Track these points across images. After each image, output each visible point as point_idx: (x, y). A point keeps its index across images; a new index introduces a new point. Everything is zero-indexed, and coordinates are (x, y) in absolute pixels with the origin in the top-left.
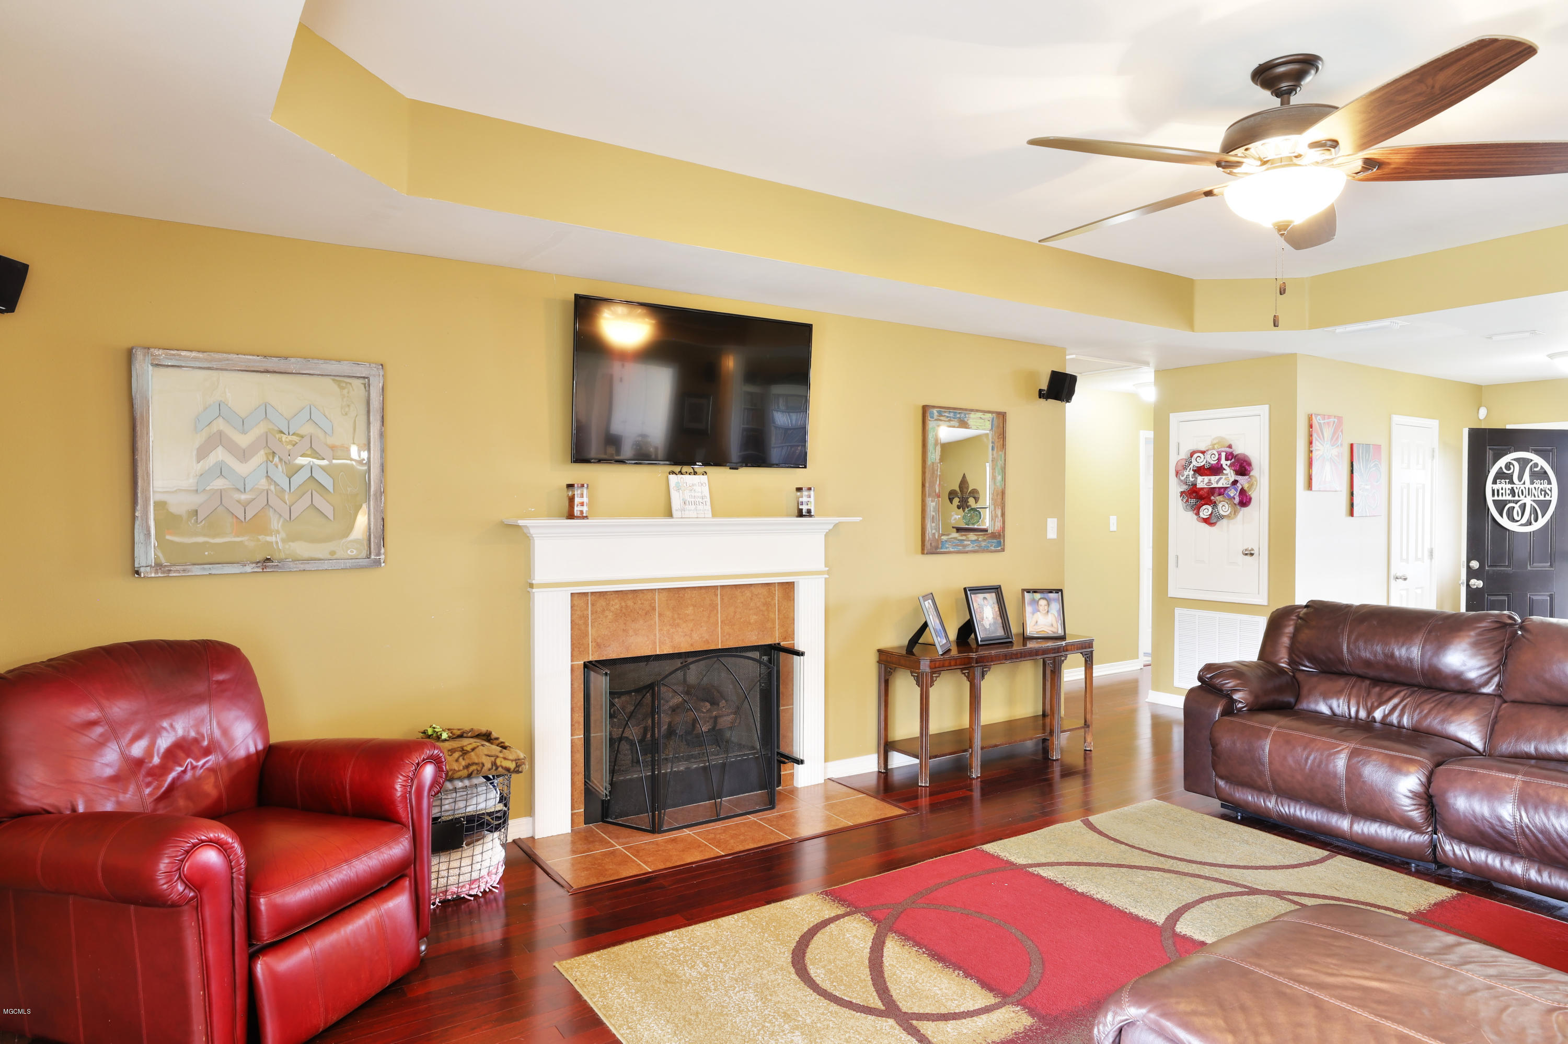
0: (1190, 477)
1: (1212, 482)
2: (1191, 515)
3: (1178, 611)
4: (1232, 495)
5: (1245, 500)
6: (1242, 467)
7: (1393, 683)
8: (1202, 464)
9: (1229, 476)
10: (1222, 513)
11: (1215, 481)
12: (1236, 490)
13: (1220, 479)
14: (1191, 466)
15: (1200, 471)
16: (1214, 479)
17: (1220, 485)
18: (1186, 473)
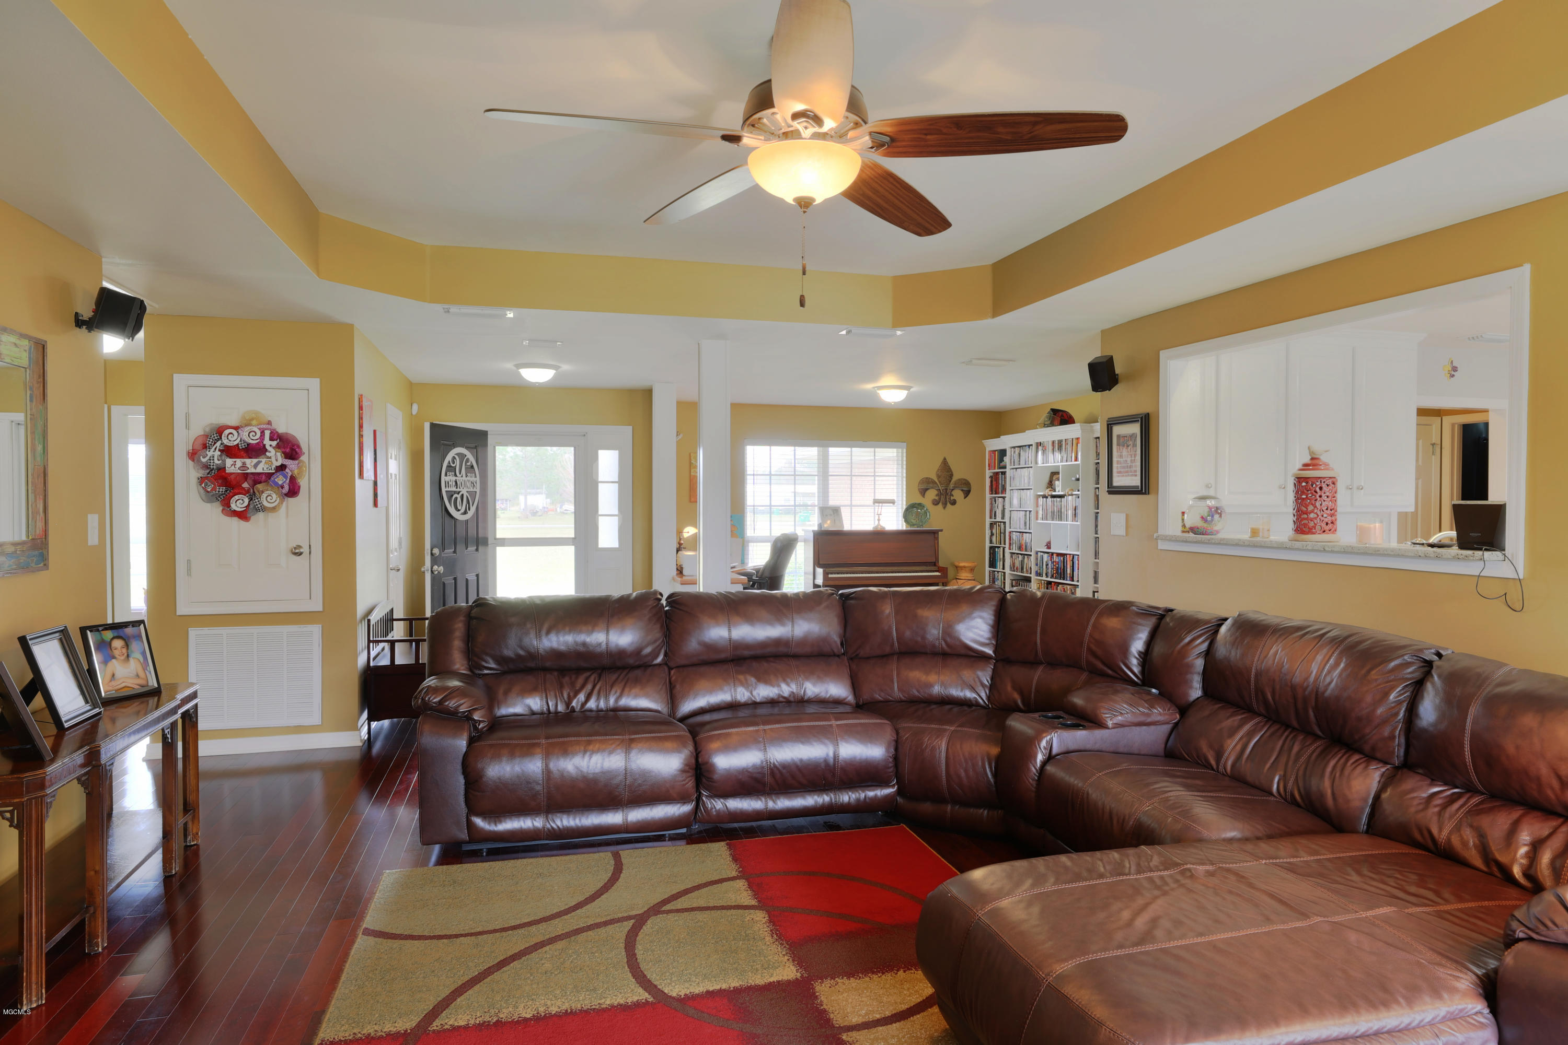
0: (216, 458)
1: (248, 466)
2: (215, 509)
3: (193, 633)
4: (280, 483)
5: (293, 491)
6: (290, 449)
7: (579, 671)
8: (235, 443)
9: (273, 459)
10: (265, 504)
11: (254, 465)
12: (286, 477)
13: (259, 462)
14: (218, 444)
15: (229, 451)
16: (250, 463)
17: (259, 470)
18: (210, 454)
